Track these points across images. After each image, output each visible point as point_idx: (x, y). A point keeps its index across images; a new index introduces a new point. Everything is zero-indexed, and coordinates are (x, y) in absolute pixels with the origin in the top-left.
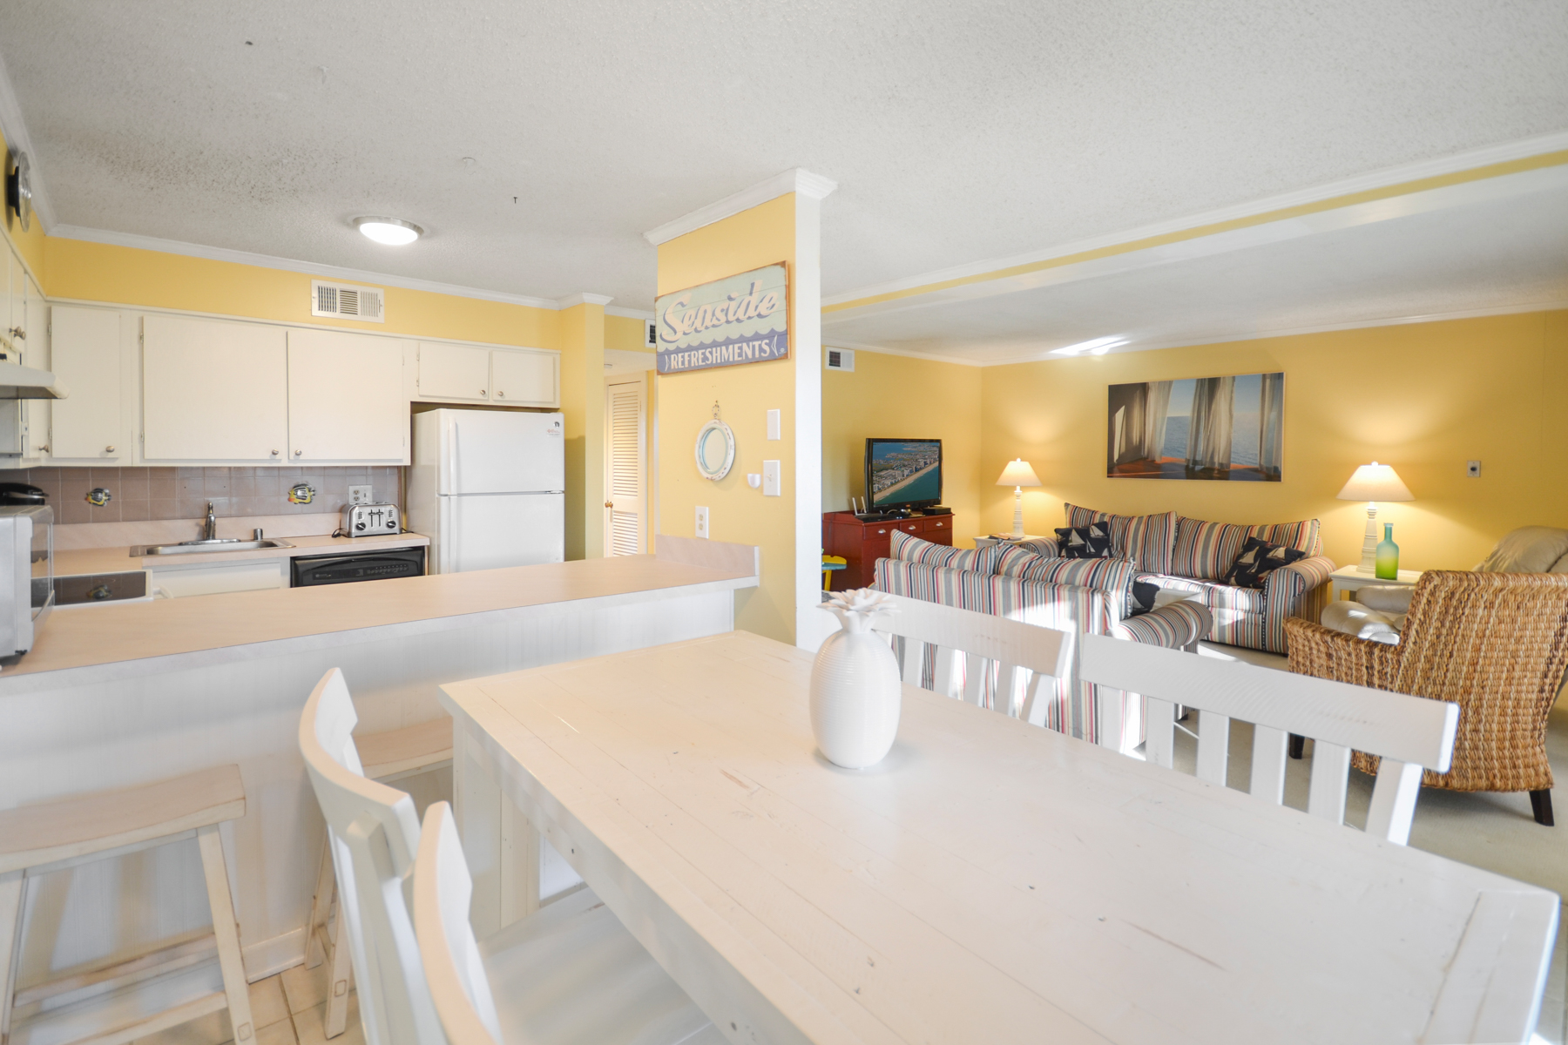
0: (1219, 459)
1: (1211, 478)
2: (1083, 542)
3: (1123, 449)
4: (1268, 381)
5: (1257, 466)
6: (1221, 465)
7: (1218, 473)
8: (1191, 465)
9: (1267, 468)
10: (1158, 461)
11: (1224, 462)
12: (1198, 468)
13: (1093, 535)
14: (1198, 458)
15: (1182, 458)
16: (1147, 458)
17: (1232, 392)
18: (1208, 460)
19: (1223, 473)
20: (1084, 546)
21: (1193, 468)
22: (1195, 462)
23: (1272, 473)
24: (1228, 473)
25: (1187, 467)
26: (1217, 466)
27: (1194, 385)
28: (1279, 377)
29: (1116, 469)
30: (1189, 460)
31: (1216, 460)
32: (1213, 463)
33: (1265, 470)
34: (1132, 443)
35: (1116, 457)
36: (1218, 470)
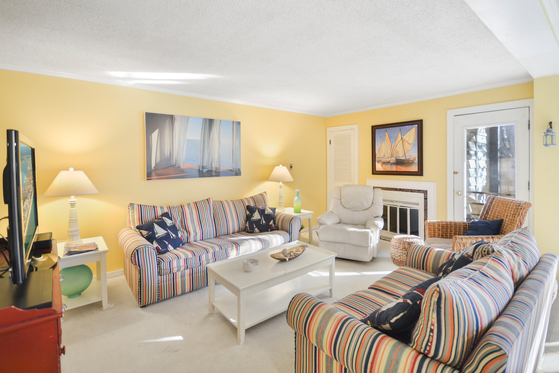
0: (215, 165)
1: (212, 176)
2: (166, 232)
3: (158, 160)
4: (235, 125)
5: (231, 168)
6: (216, 168)
7: (215, 173)
8: (201, 169)
9: (236, 169)
10: (182, 167)
11: (217, 166)
12: (205, 170)
13: (168, 225)
14: (205, 165)
15: (196, 165)
16: (175, 166)
17: (220, 128)
18: (210, 166)
19: (218, 174)
20: (168, 234)
21: (202, 171)
22: (203, 167)
23: (238, 172)
24: (219, 172)
25: (199, 170)
26: (214, 169)
27: (201, 121)
28: (239, 123)
29: (153, 174)
30: (200, 166)
31: (213, 166)
32: (212, 167)
33: (235, 170)
34: (165, 155)
35: (153, 165)
36: (215, 171)
